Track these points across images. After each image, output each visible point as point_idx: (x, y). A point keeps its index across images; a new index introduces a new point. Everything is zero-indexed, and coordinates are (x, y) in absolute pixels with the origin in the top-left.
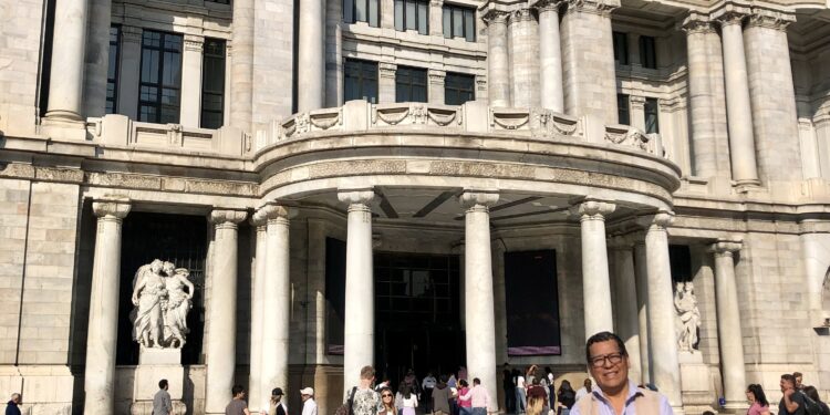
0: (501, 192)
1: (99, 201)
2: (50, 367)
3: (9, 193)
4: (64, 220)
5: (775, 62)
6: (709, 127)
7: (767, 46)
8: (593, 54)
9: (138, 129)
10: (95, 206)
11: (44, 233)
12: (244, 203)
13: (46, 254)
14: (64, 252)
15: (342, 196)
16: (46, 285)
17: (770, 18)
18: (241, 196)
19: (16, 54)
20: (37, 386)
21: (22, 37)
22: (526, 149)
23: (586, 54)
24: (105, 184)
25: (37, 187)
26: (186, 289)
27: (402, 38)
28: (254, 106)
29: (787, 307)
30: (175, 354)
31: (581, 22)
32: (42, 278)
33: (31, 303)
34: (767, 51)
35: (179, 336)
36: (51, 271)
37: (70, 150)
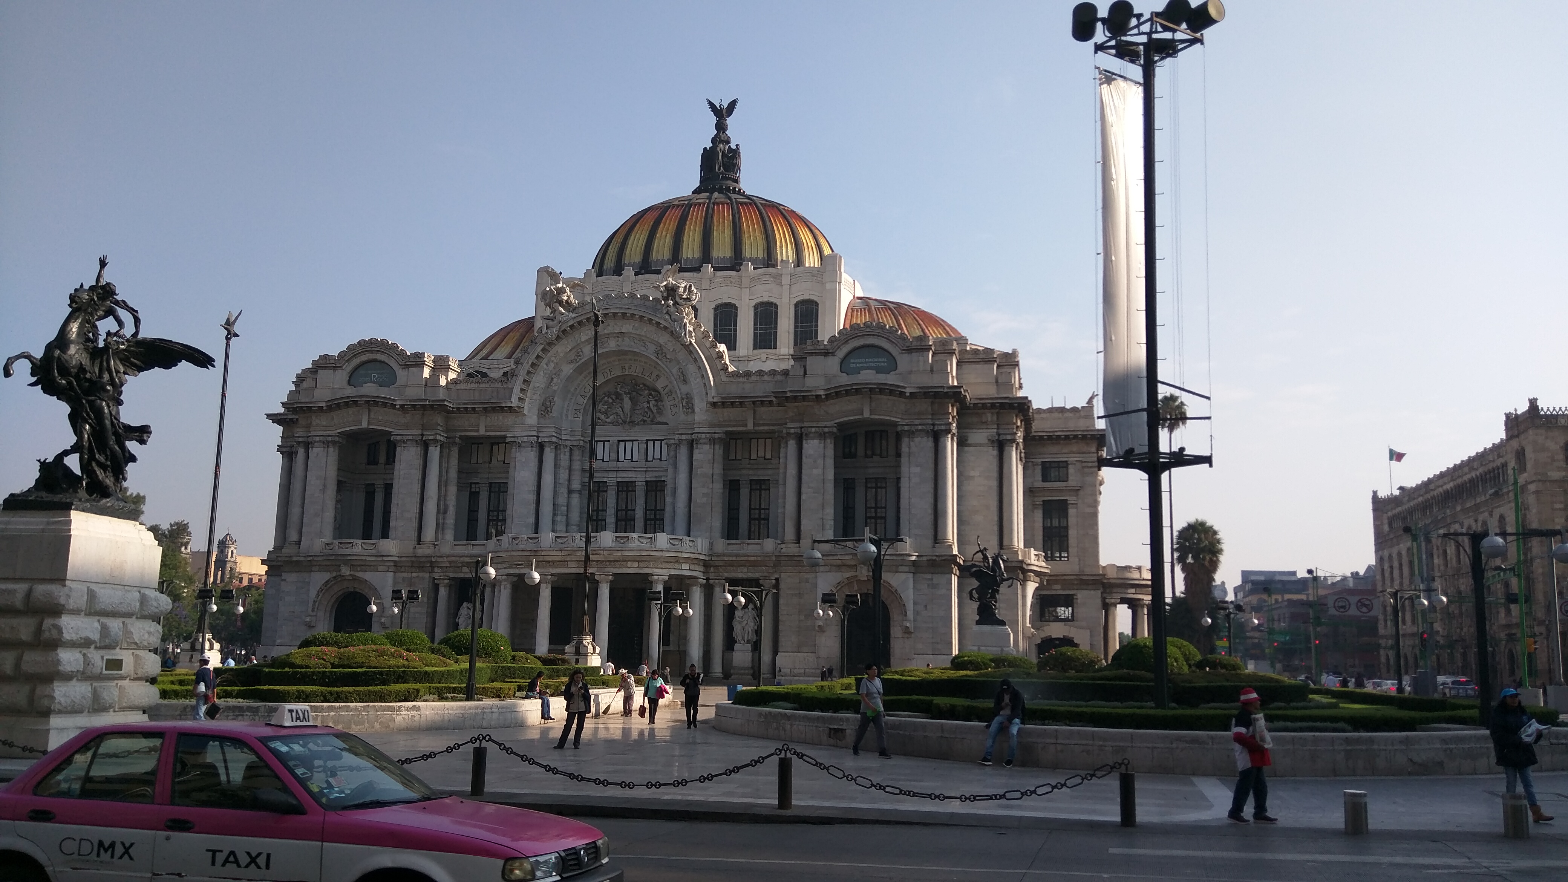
1: (439, 579)
4: (423, 588)
5: (815, 461)
10: (435, 581)
17: (817, 432)
19: (408, 519)
21: (411, 512)
24: (440, 571)
29: (802, 618)
31: (699, 450)
36: (418, 609)
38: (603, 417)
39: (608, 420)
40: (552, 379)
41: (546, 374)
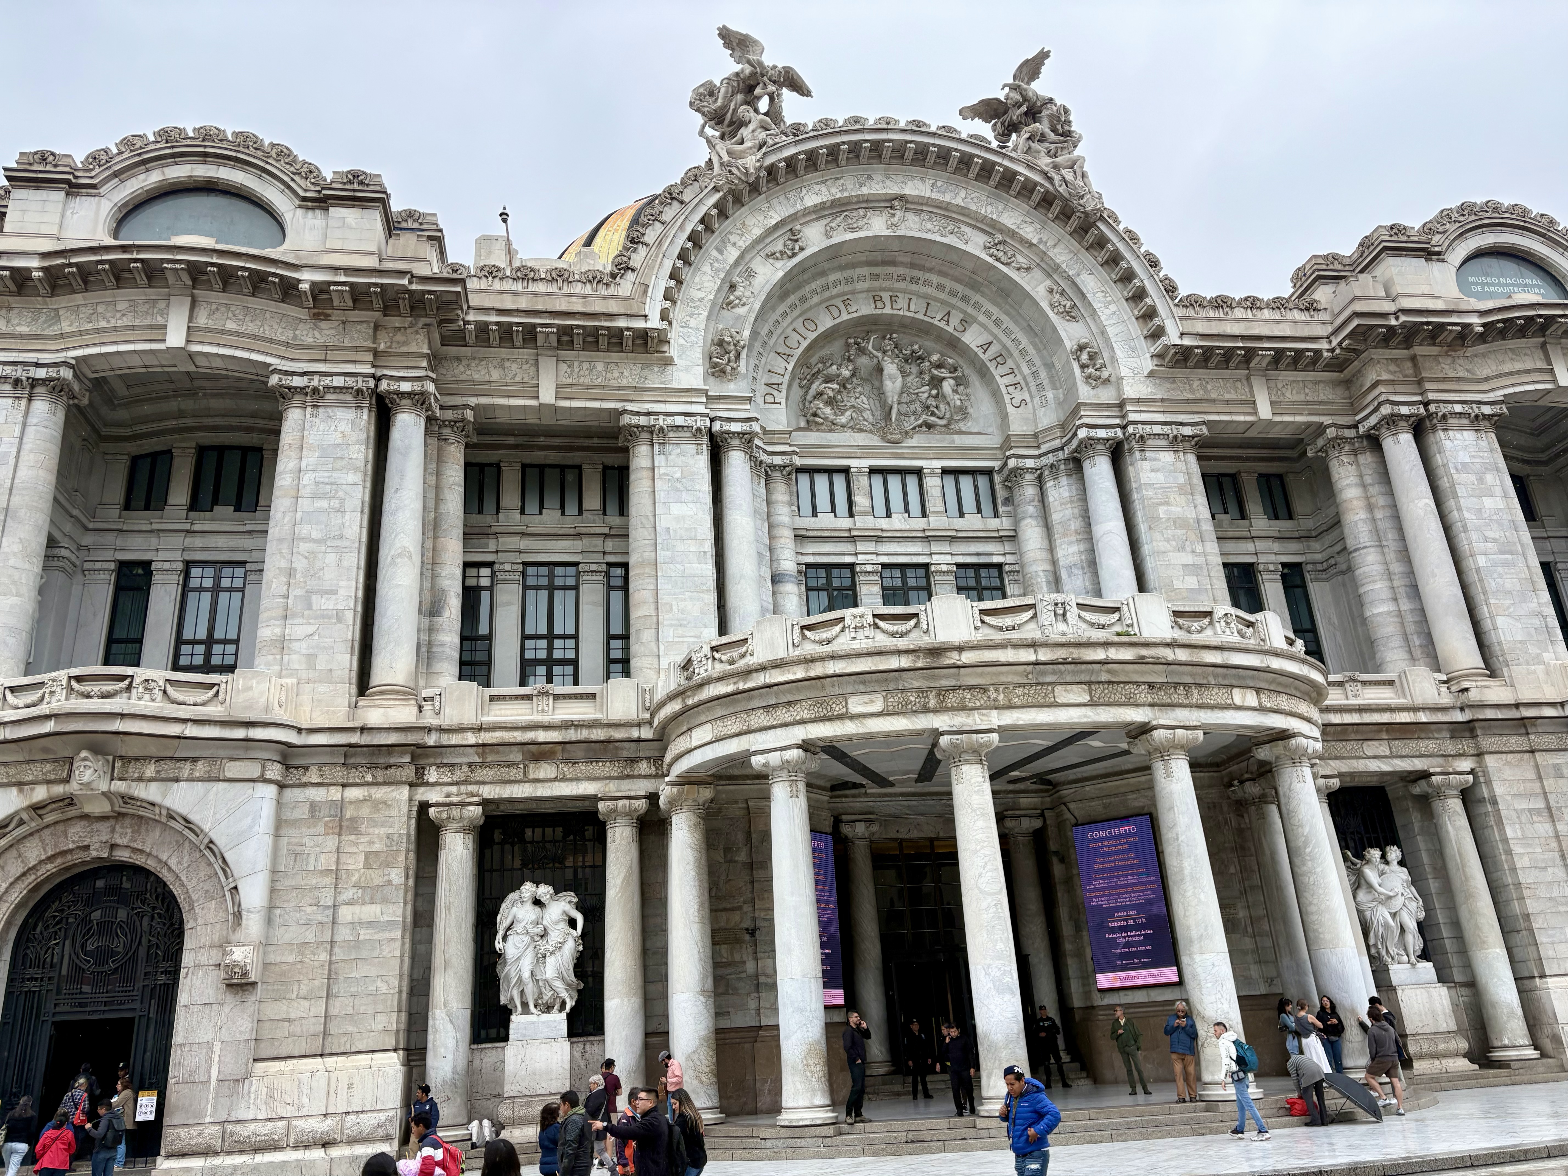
0: (1002, 730)
1: (437, 805)
2: (369, 1056)
3: (314, 806)
4: (388, 837)
5: (1481, 480)
6: (1386, 594)
7: (1464, 457)
8: (1173, 508)
9: (492, 698)
10: (432, 811)
11: (361, 858)
12: (642, 787)
13: (364, 888)
14: (389, 883)
15: (757, 761)
16: (365, 934)
17: (1460, 415)
18: (639, 777)
19: (323, 617)
20: (350, 1086)
21: (334, 592)
22: (1032, 658)
23: (1162, 510)
24: (445, 779)
25: (354, 793)
26: (572, 923)
27: (884, 527)
28: (662, 647)
30: (559, 1020)
31: (1146, 465)
32: (361, 923)
33: (344, 961)
34: (1464, 465)
35: (564, 994)
36: (372, 911)
37: (392, 739)
38: (828, 410)
39: (843, 420)
40: (733, 287)
41: (718, 270)
